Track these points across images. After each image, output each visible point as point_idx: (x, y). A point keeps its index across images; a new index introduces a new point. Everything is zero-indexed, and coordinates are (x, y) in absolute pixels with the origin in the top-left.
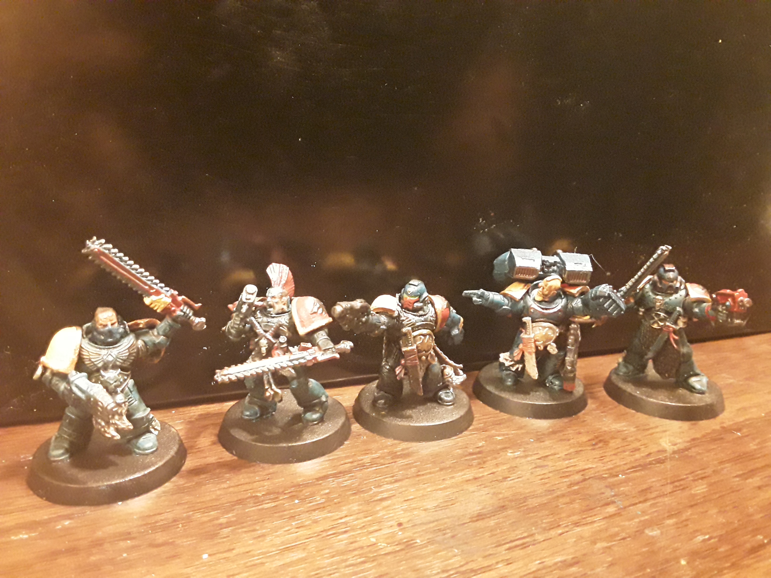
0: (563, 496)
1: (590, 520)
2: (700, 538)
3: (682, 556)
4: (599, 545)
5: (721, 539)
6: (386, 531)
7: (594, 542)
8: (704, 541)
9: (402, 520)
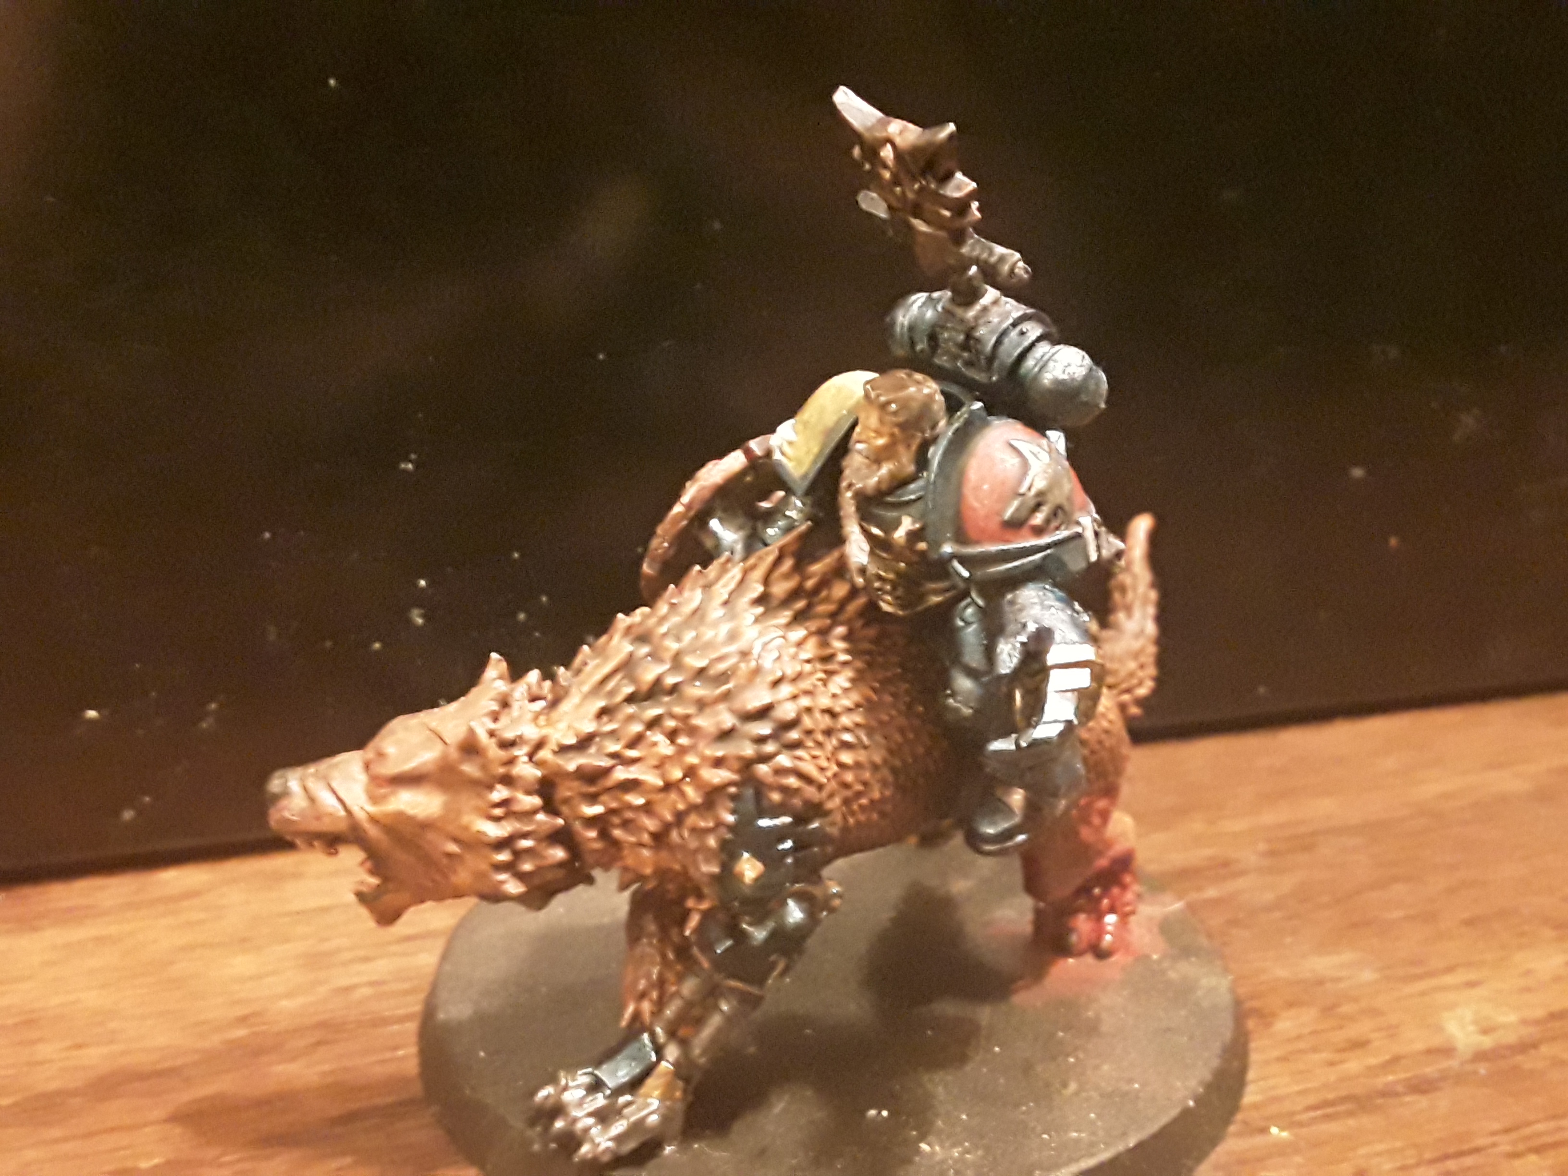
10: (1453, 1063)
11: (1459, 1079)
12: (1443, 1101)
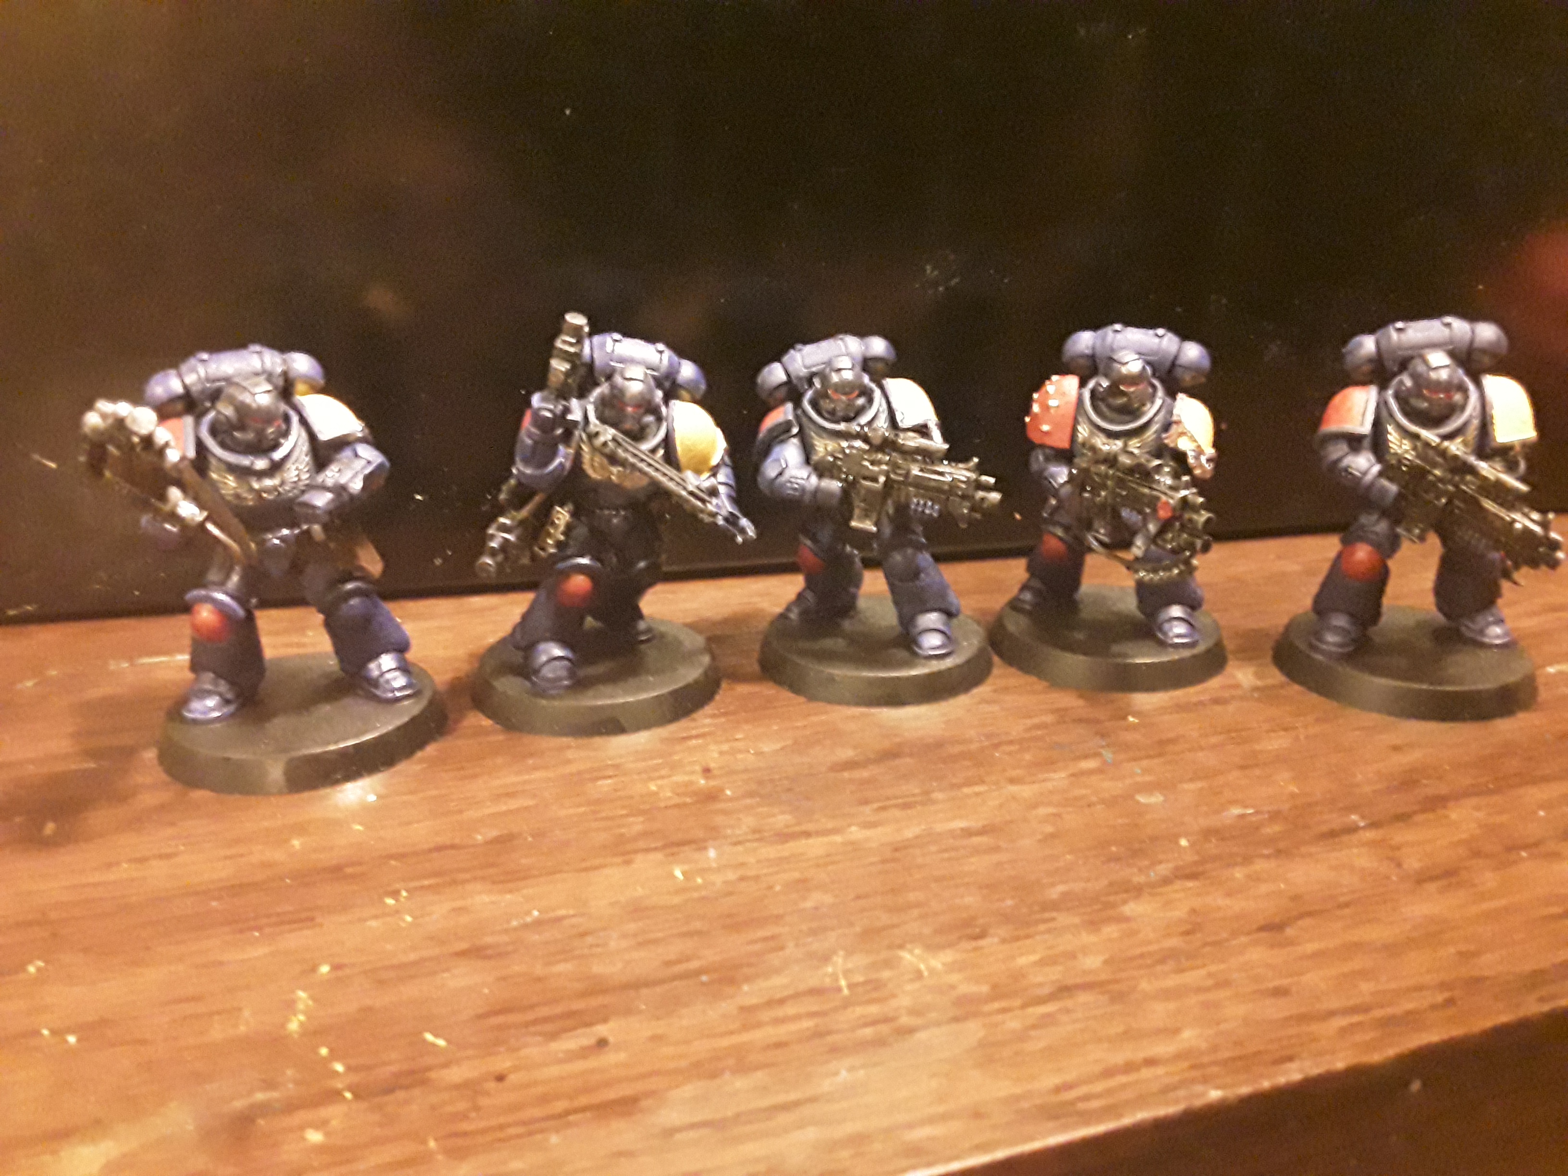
0: (1011, 742)
1: (1041, 776)
2: (1236, 811)
3: (1186, 835)
4: (1042, 811)
5: (1275, 816)
6: (679, 778)
7: (1035, 806)
8: (1242, 816)
9: (712, 765)
10: (1239, 692)
11: (1242, 698)
12: (1231, 708)
